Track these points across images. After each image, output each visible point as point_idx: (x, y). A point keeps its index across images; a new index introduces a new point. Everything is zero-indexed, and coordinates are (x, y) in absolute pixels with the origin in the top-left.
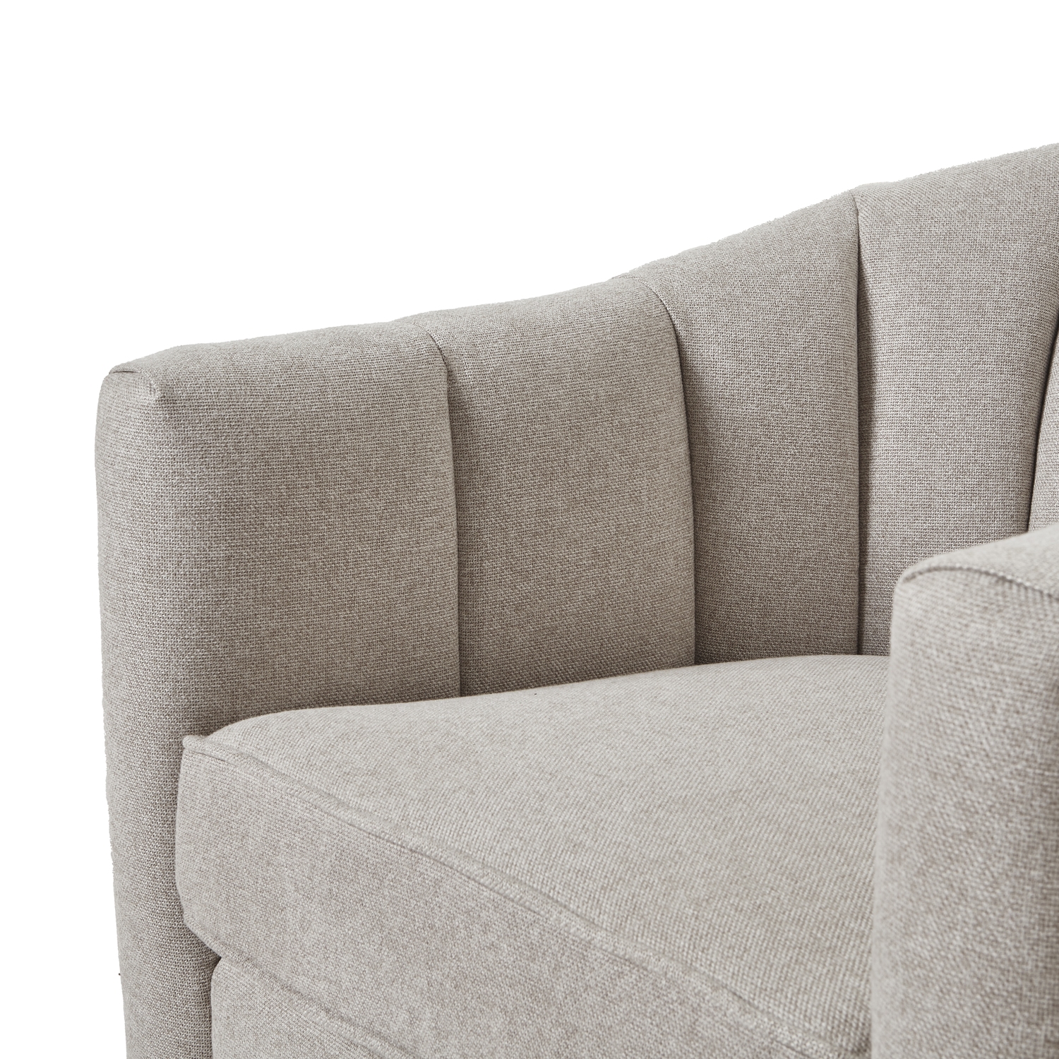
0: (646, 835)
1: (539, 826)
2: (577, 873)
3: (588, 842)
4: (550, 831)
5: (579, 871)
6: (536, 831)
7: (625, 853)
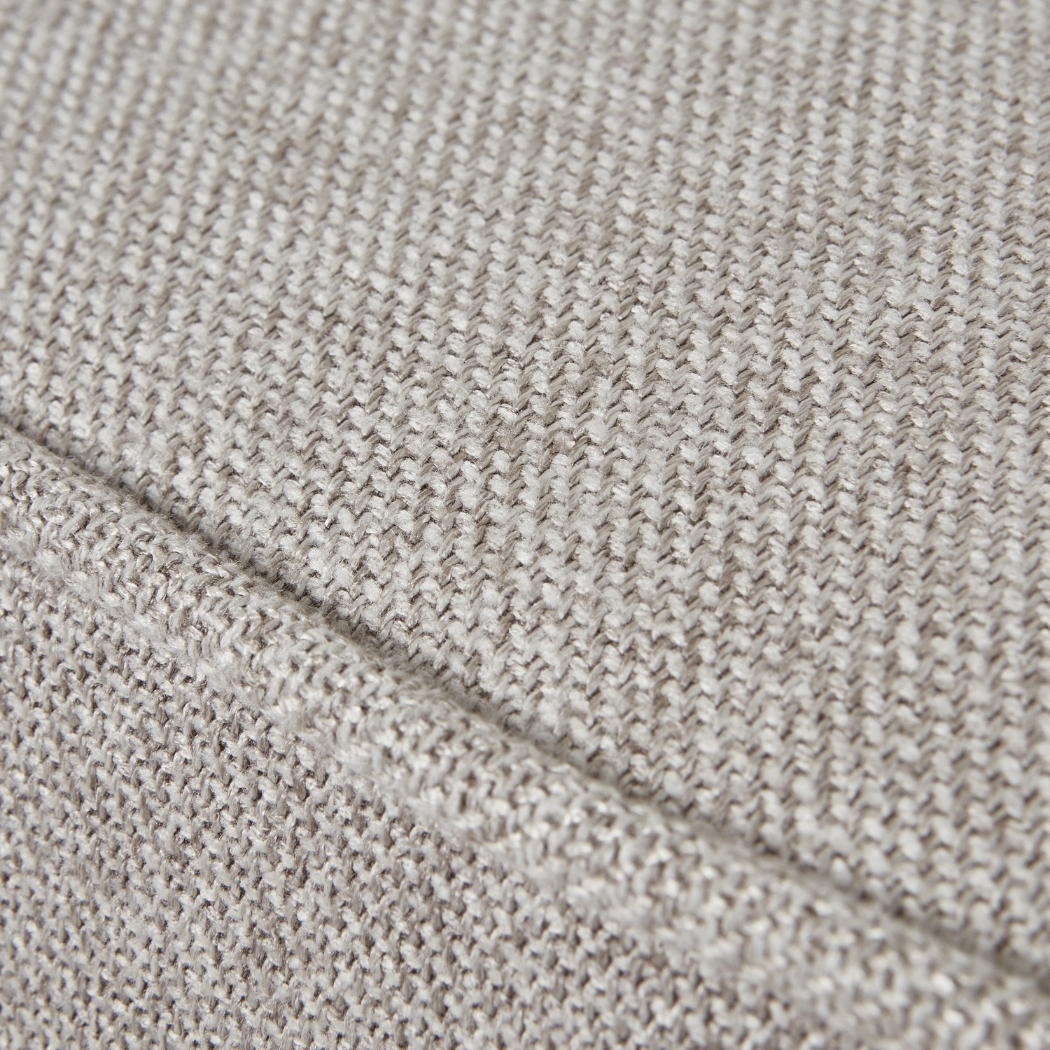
0: (682, 53)
1: (63, 39)
2: (324, 336)
3: (356, 125)
4: (132, 67)
5: (334, 318)
6: (54, 70)
7: (588, 181)
